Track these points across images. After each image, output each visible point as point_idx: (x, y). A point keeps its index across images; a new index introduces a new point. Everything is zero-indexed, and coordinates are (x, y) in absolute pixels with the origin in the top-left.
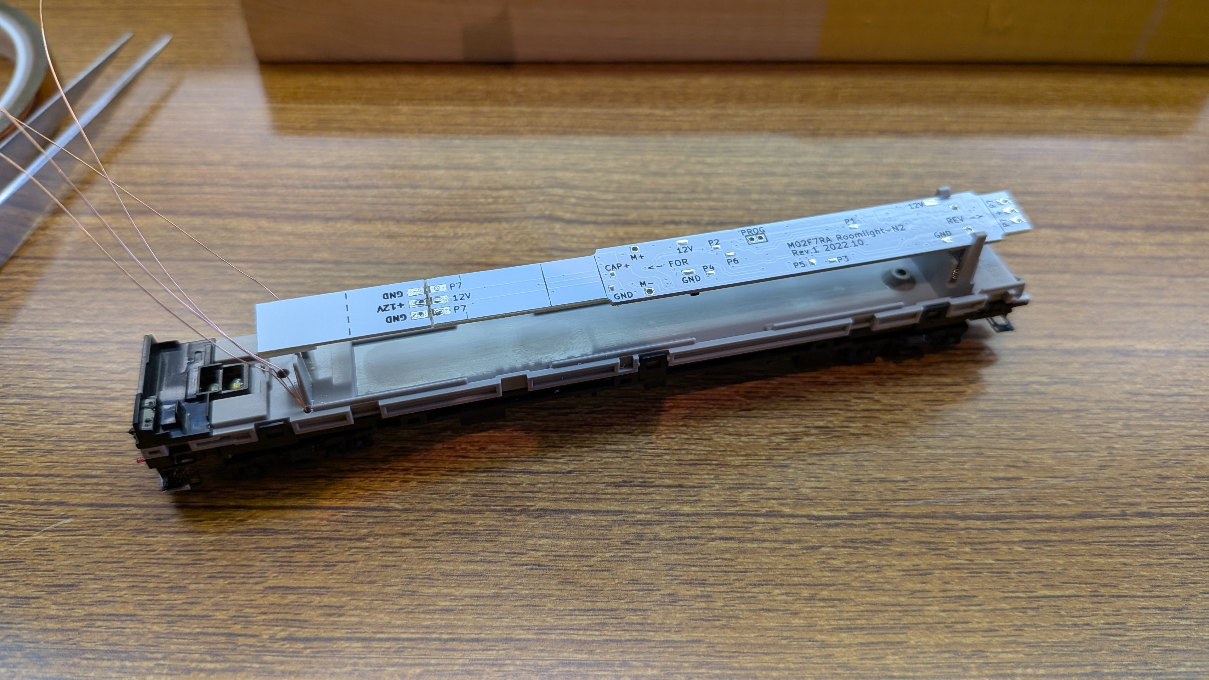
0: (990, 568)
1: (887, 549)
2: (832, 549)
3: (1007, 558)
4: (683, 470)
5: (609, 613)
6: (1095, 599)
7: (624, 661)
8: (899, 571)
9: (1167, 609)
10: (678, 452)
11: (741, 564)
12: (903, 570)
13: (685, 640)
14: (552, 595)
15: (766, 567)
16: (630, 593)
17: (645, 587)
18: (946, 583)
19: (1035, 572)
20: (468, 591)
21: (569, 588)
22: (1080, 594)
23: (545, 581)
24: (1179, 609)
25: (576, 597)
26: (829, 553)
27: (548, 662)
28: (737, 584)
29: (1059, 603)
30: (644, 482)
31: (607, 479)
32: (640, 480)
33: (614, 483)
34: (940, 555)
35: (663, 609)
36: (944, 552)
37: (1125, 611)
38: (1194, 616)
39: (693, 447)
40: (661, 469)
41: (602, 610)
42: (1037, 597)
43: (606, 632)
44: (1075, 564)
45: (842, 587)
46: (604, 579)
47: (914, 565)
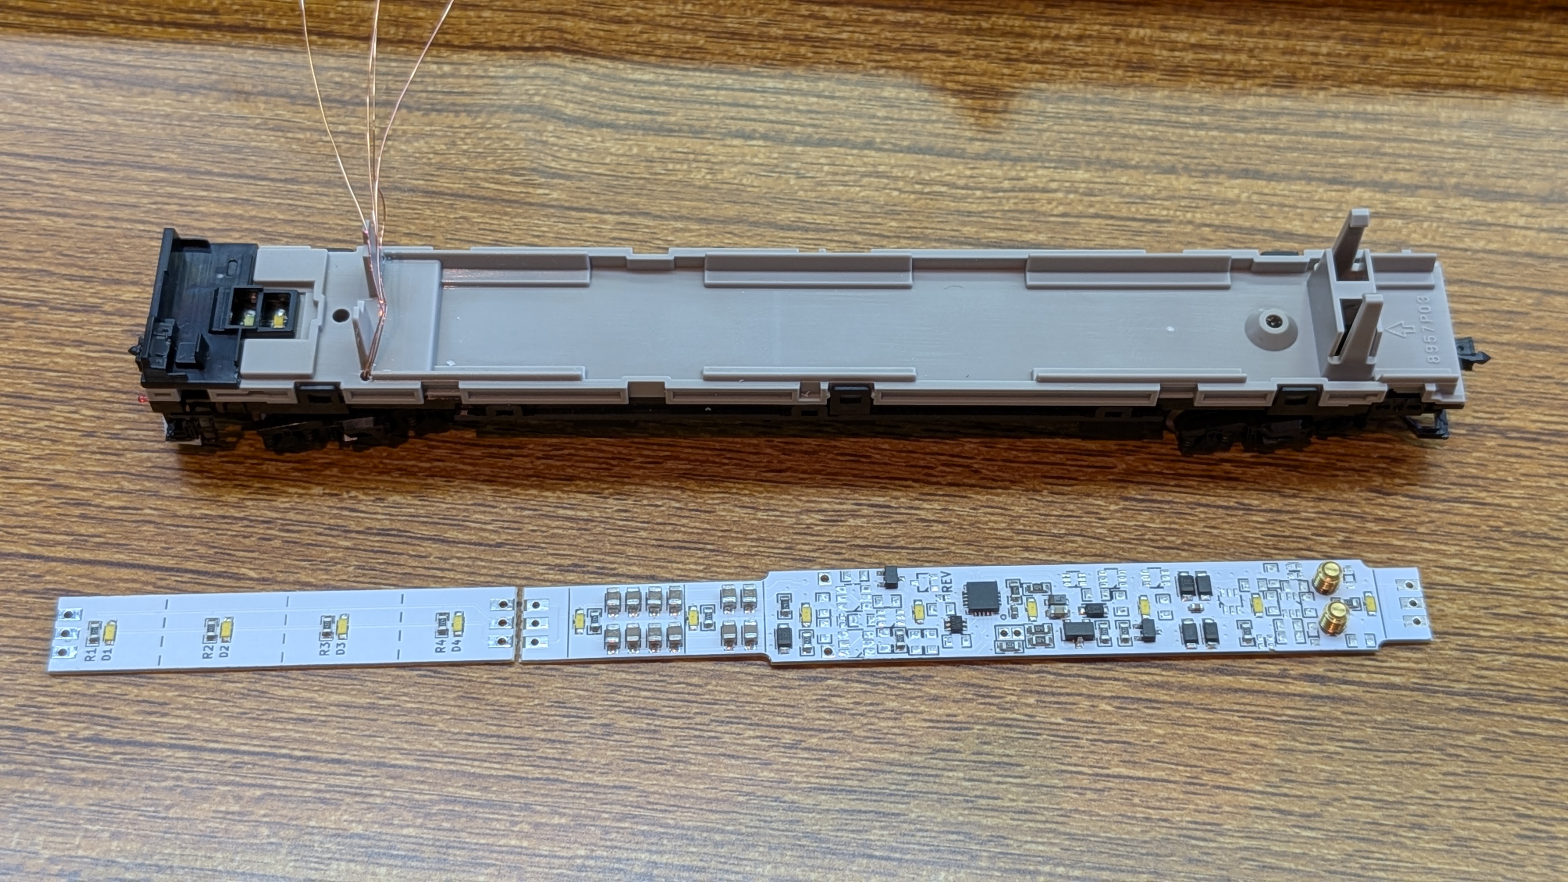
0: (1054, 730)
1: (919, 690)
2: (842, 683)
3: (1084, 718)
4: (662, 555)
5: (517, 742)
6: (1191, 788)
7: (526, 804)
8: (925, 720)
9: (1290, 813)
10: (661, 527)
11: (710, 692)
12: (931, 721)
13: (611, 784)
14: (446, 713)
15: (744, 699)
16: (551, 718)
17: (573, 712)
18: (985, 743)
19: (1117, 742)
20: (334, 698)
21: (471, 705)
22: (1172, 778)
23: (440, 693)
24: (1309, 816)
25: (478, 718)
26: (836, 688)
27: (427, 797)
28: (698, 719)
29: (1136, 787)
30: (603, 568)
31: (550, 560)
32: (598, 565)
33: (560, 566)
34: (990, 704)
35: (591, 743)
36: (997, 701)
37: (1228, 809)
38: (1326, 827)
39: (685, 521)
40: (631, 551)
41: (510, 737)
42: (1108, 776)
43: (509, 766)
44: (1181, 737)
45: (841, 735)
46: (519, 697)
47: (948, 715)
